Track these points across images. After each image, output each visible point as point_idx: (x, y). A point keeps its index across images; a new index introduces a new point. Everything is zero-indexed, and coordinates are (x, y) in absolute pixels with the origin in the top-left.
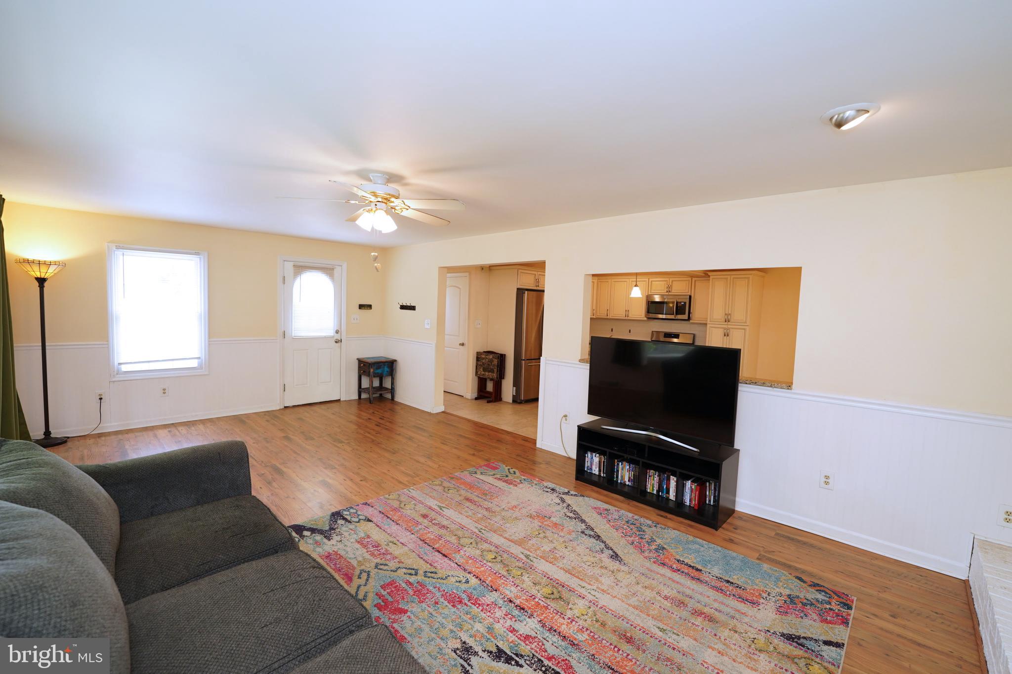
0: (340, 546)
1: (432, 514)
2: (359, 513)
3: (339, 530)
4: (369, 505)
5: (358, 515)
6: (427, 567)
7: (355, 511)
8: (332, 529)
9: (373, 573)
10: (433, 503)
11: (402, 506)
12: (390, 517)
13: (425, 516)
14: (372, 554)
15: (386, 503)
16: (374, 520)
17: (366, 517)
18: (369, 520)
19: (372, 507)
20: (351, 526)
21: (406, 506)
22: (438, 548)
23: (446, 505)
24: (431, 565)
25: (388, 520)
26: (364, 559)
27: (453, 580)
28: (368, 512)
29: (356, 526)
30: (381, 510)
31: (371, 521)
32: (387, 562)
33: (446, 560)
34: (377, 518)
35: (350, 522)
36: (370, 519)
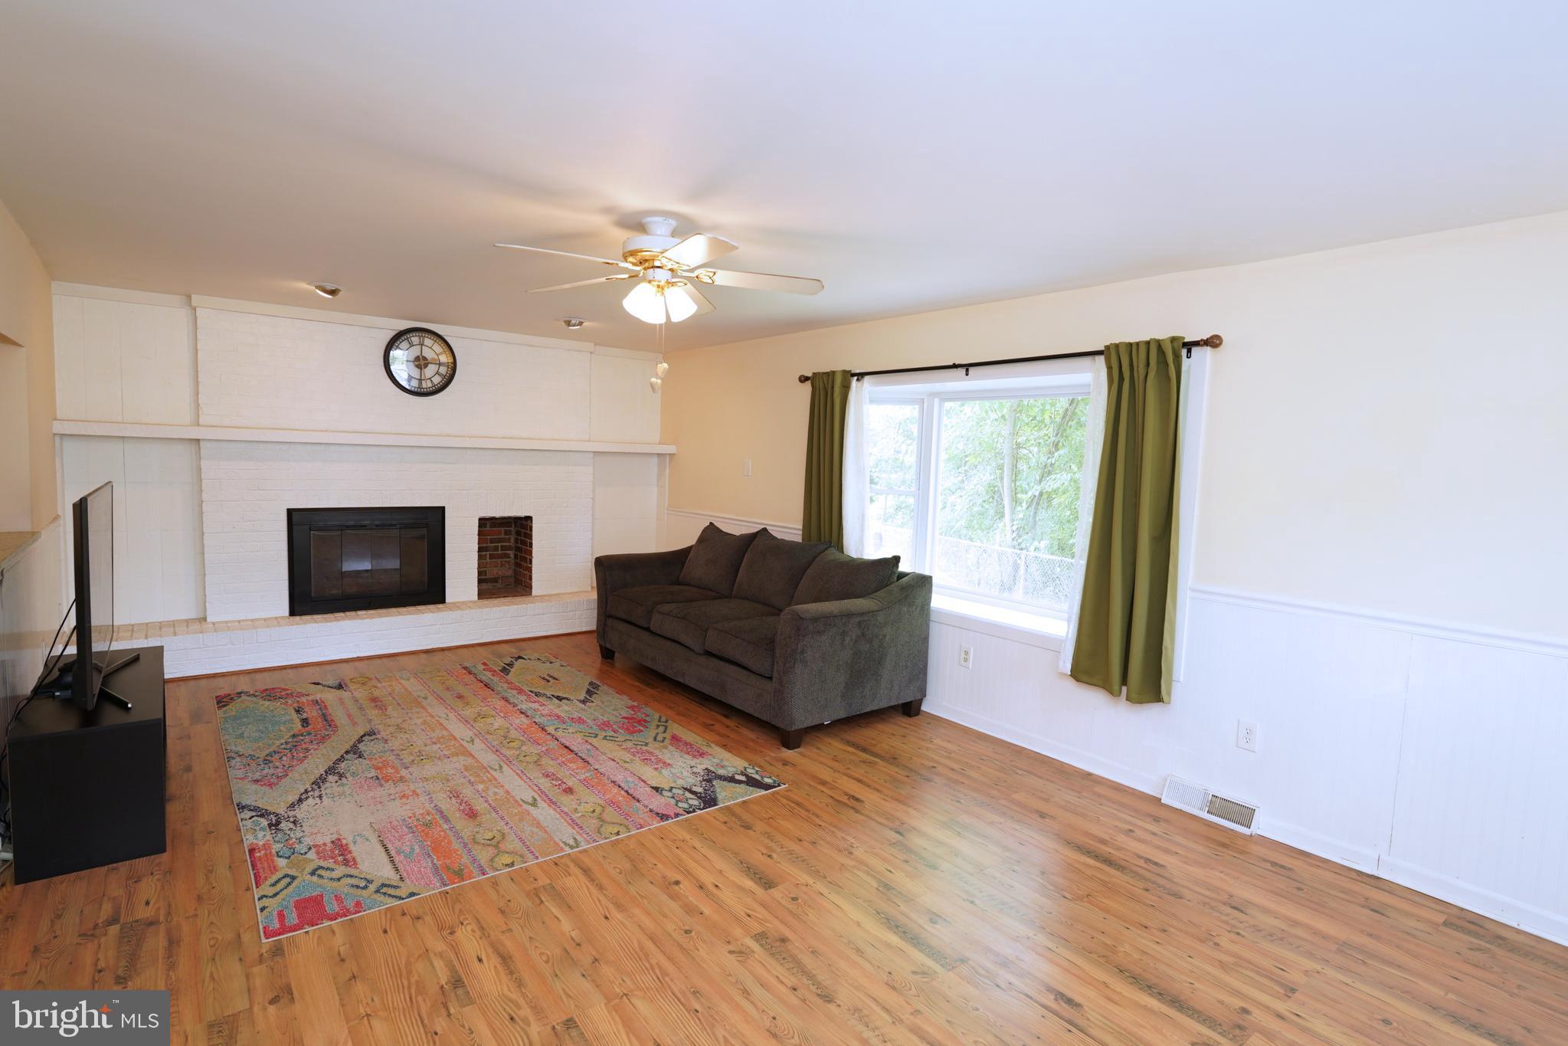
0: (693, 763)
1: (554, 793)
2: (673, 801)
3: (698, 779)
4: (657, 814)
5: (673, 797)
6: (594, 741)
7: (680, 805)
8: (709, 781)
9: (651, 740)
10: (544, 813)
11: (598, 810)
12: (623, 792)
13: (569, 791)
14: (651, 753)
15: (627, 815)
16: (648, 789)
17: (661, 794)
18: (656, 789)
19: (651, 811)
20: (680, 782)
21: (592, 809)
22: (569, 754)
23: (522, 806)
24: (587, 741)
25: (626, 788)
26: (661, 751)
27: (570, 731)
28: (658, 803)
29: (675, 782)
30: (638, 804)
31: (653, 788)
32: (635, 746)
33: (567, 744)
34: (642, 792)
35: (686, 789)
36: (654, 791)
